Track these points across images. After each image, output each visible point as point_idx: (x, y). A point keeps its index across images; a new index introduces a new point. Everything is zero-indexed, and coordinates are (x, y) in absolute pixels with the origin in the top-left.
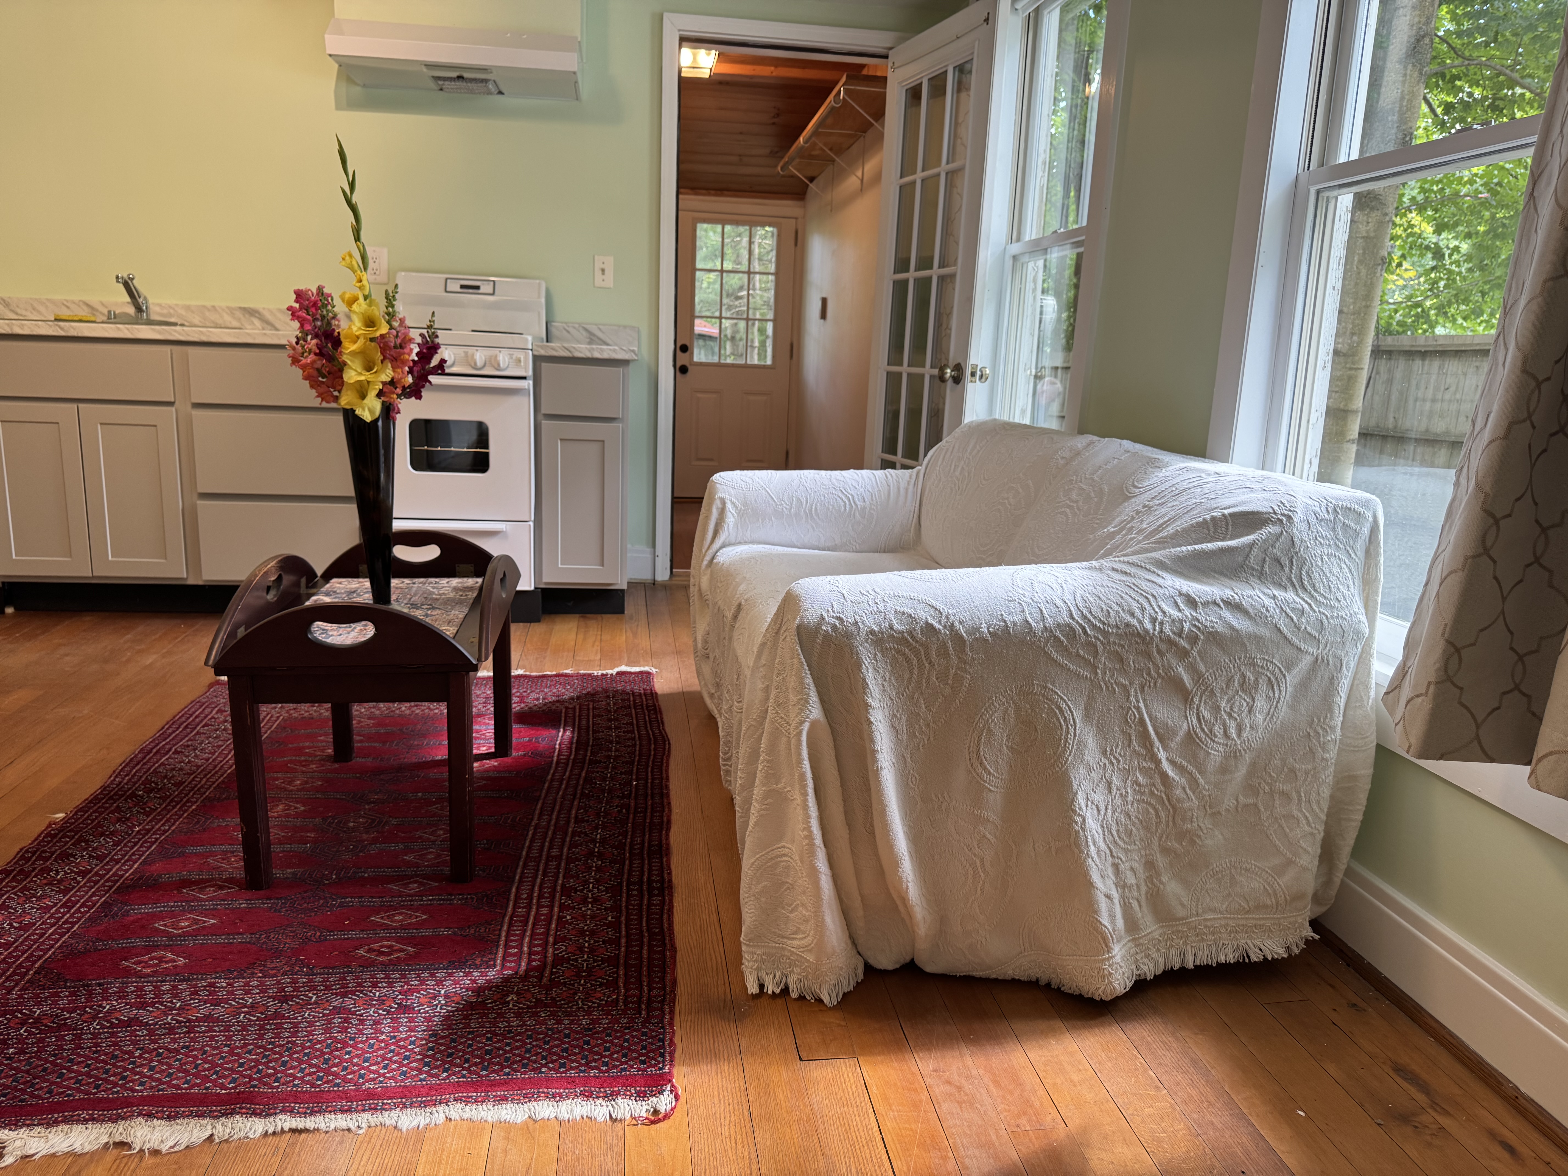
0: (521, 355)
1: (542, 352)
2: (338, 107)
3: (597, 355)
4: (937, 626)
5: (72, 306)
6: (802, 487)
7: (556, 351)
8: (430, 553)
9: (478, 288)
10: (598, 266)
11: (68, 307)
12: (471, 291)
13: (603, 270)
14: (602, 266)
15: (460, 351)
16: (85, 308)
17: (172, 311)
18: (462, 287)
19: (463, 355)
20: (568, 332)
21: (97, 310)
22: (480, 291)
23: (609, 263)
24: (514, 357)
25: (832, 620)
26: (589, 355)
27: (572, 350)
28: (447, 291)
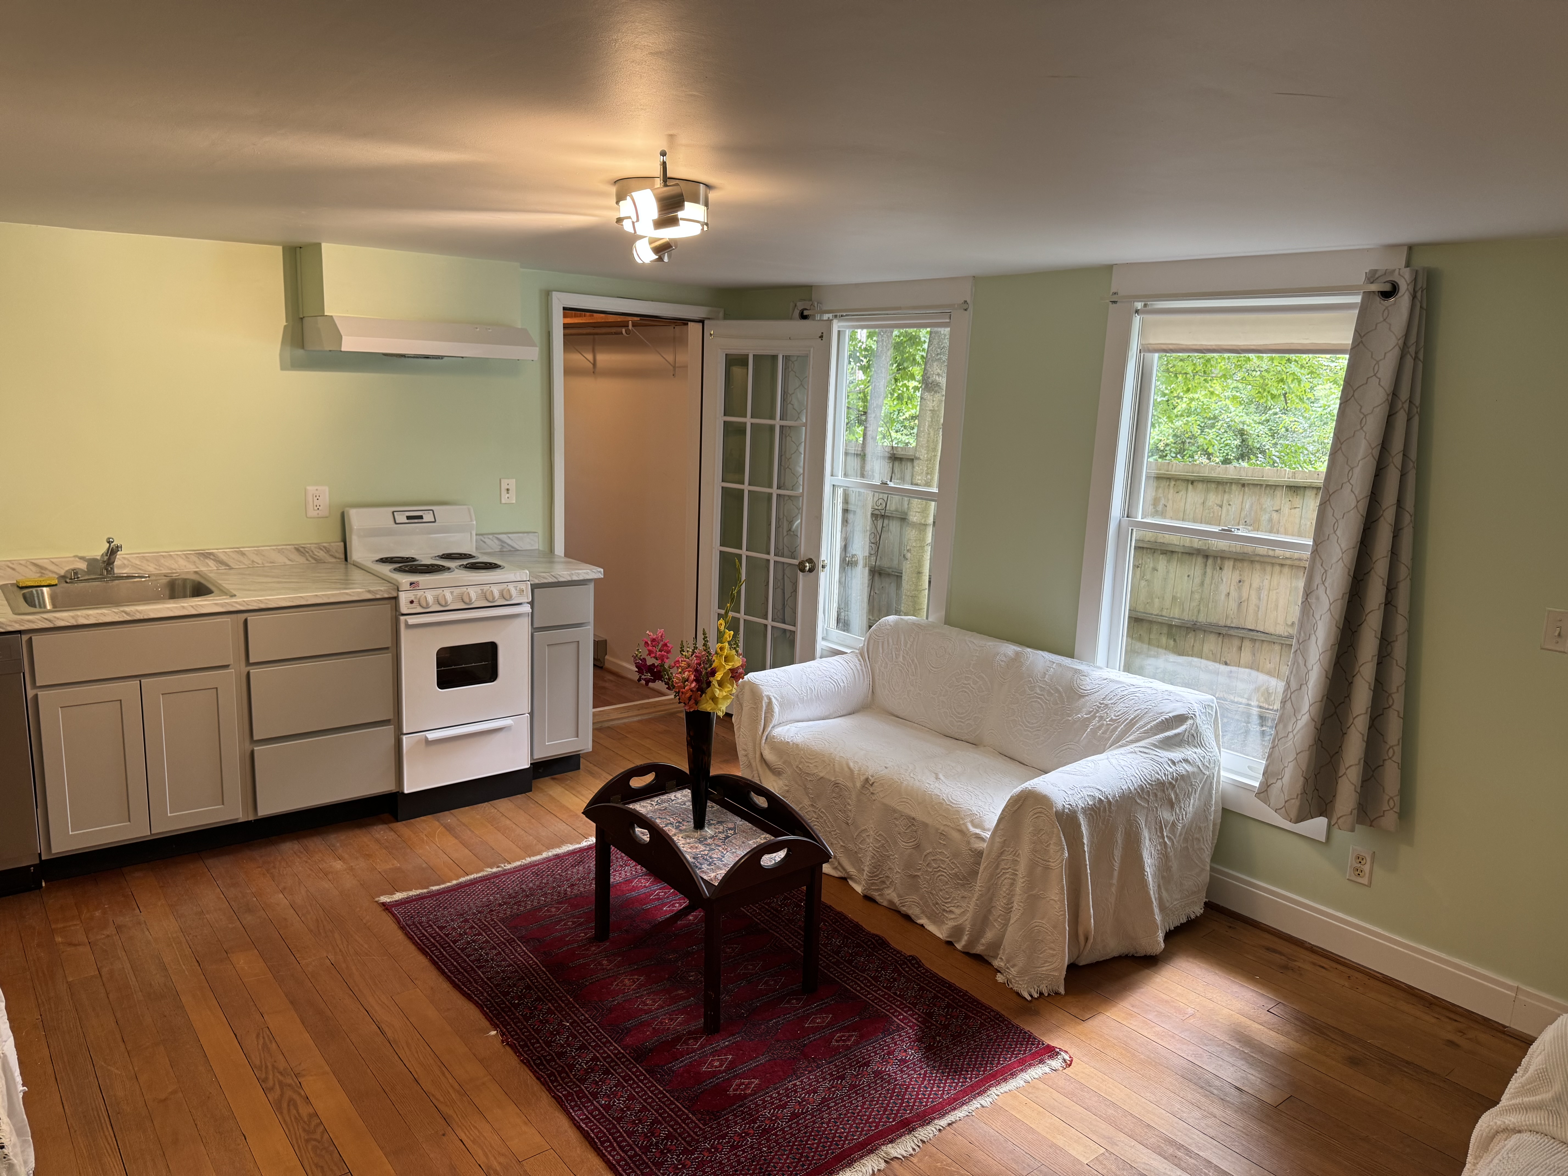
0: (522, 586)
1: (537, 581)
2: (283, 368)
3: (575, 578)
5: (19, 568)
7: (546, 579)
9: (421, 517)
10: (504, 486)
11: (13, 569)
12: (416, 521)
13: (508, 490)
14: (508, 487)
15: (478, 589)
16: (34, 569)
17: (126, 562)
18: (408, 518)
19: (480, 592)
21: (46, 569)
22: (424, 520)
23: (512, 483)
24: (518, 589)
26: (569, 579)
27: (558, 576)
28: (396, 523)
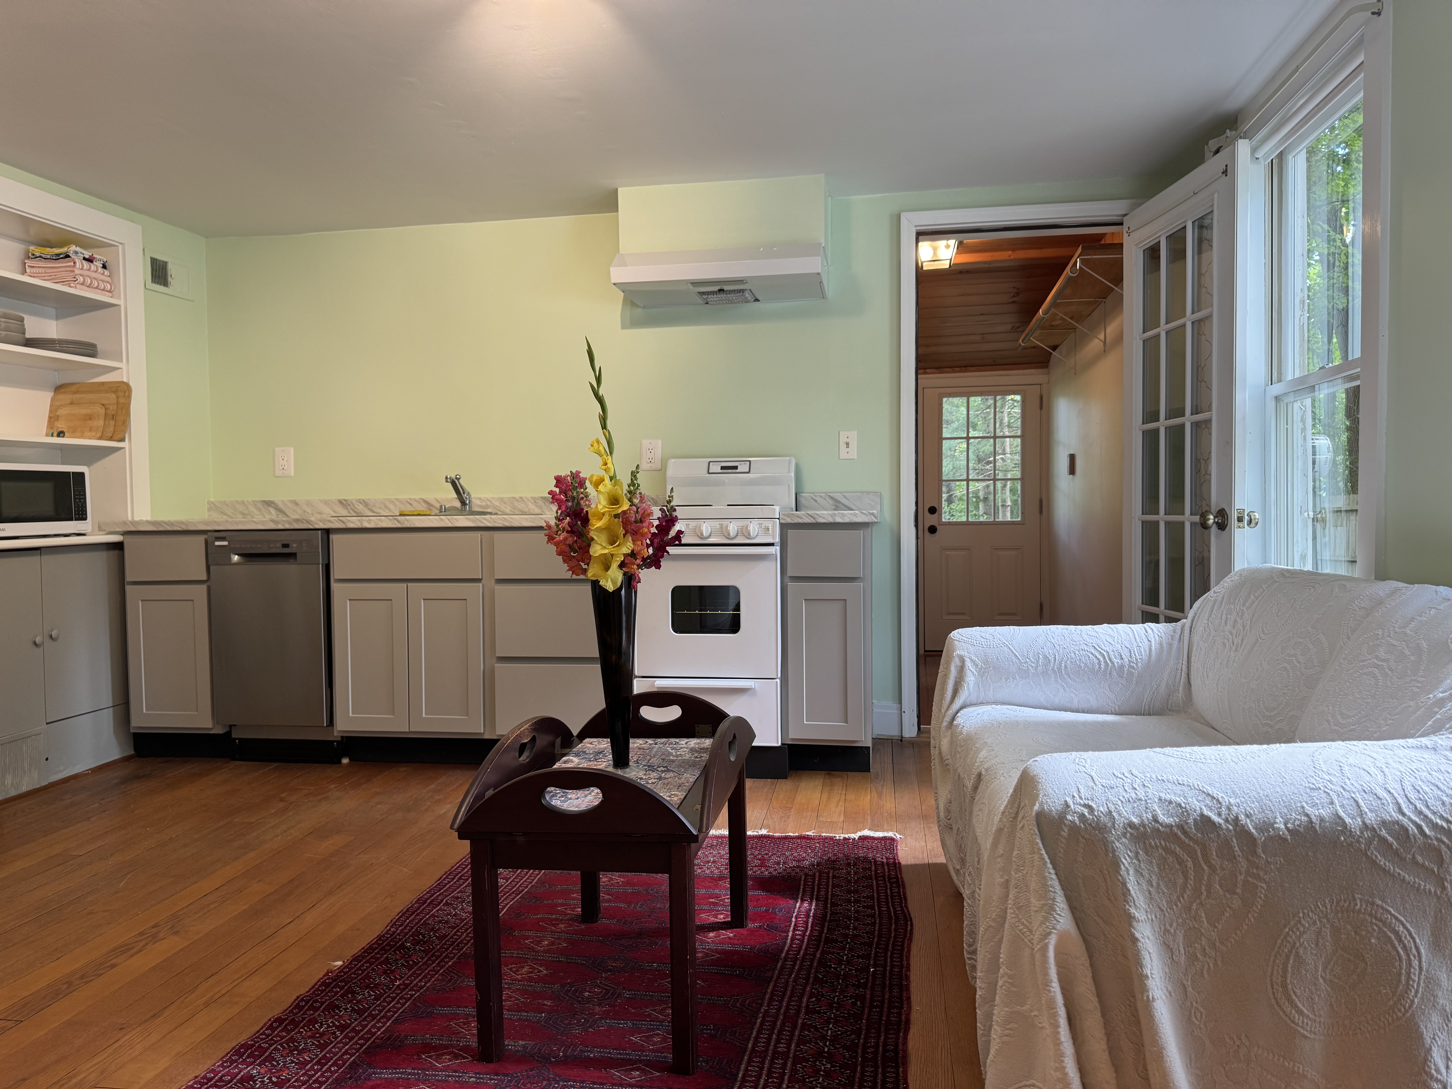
0: (769, 524)
1: (789, 520)
2: (624, 327)
3: (839, 520)
4: (1216, 818)
5: (415, 504)
6: (1049, 644)
7: (801, 518)
8: (672, 713)
9: (736, 468)
10: (843, 440)
11: (411, 504)
12: (730, 471)
13: (847, 444)
14: (848, 440)
15: (716, 524)
16: (424, 505)
17: (489, 503)
18: (723, 468)
19: (718, 527)
20: (816, 501)
21: (432, 506)
22: (737, 471)
23: (853, 437)
24: (763, 526)
25: (1080, 809)
26: (831, 520)
27: (816, 516)
28: (709, 473)
